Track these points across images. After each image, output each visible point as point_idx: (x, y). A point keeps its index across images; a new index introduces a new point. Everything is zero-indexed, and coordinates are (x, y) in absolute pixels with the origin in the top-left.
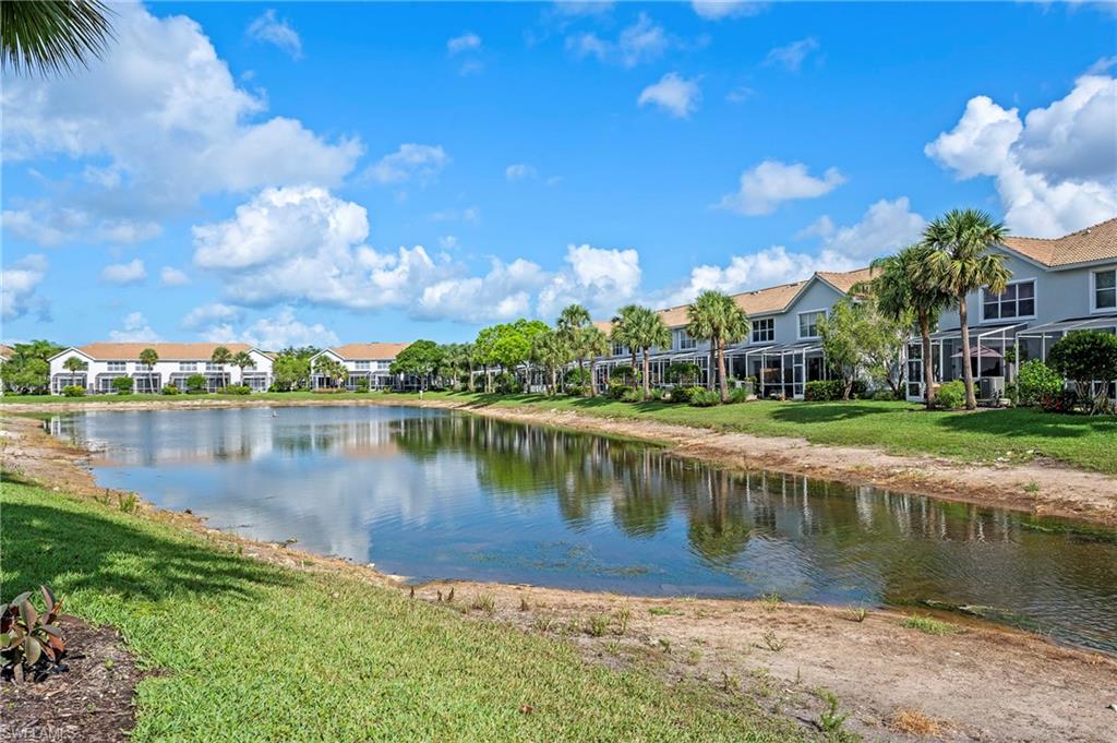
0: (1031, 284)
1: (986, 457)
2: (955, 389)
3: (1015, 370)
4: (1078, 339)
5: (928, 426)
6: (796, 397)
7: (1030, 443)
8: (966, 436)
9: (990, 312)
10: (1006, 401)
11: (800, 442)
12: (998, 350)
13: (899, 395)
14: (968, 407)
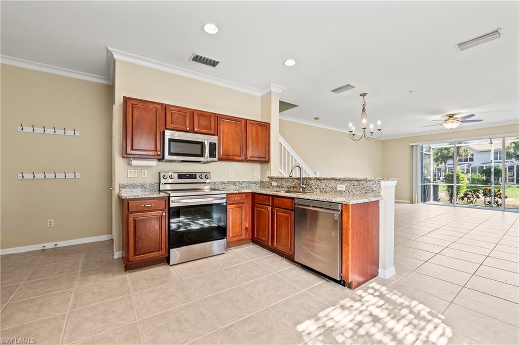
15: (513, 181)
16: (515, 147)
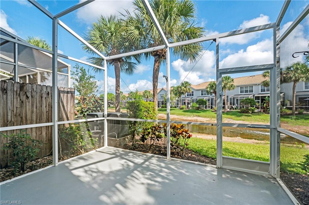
0: (193, 92)
1: (190, 116)
2: (184, 106)
3: (191, 104)
4: (200, 100)
5: (181, 112)
6: (160, 107)
7: (195, 114)
8: (186, 113)
9: (188, 95)
10: (191, 108)
11: (164, 114)
12: (189, 101)
13: (176, 107)
14: (186, 109)
15: (210, 108)
16: (210, 87)
